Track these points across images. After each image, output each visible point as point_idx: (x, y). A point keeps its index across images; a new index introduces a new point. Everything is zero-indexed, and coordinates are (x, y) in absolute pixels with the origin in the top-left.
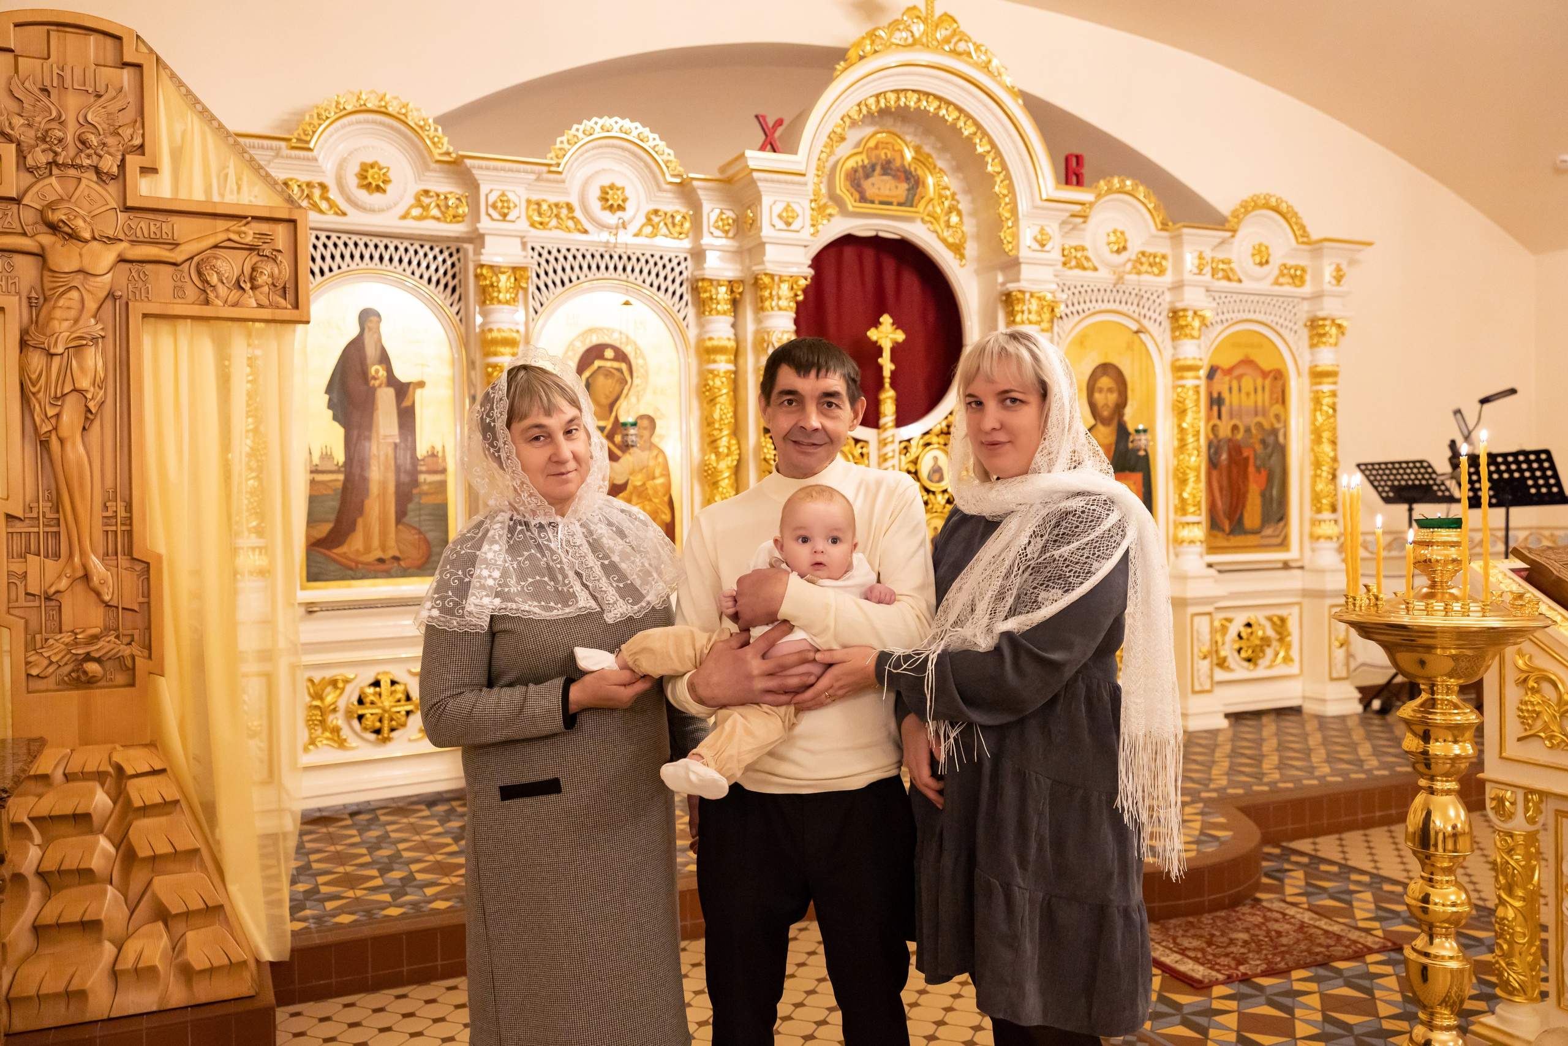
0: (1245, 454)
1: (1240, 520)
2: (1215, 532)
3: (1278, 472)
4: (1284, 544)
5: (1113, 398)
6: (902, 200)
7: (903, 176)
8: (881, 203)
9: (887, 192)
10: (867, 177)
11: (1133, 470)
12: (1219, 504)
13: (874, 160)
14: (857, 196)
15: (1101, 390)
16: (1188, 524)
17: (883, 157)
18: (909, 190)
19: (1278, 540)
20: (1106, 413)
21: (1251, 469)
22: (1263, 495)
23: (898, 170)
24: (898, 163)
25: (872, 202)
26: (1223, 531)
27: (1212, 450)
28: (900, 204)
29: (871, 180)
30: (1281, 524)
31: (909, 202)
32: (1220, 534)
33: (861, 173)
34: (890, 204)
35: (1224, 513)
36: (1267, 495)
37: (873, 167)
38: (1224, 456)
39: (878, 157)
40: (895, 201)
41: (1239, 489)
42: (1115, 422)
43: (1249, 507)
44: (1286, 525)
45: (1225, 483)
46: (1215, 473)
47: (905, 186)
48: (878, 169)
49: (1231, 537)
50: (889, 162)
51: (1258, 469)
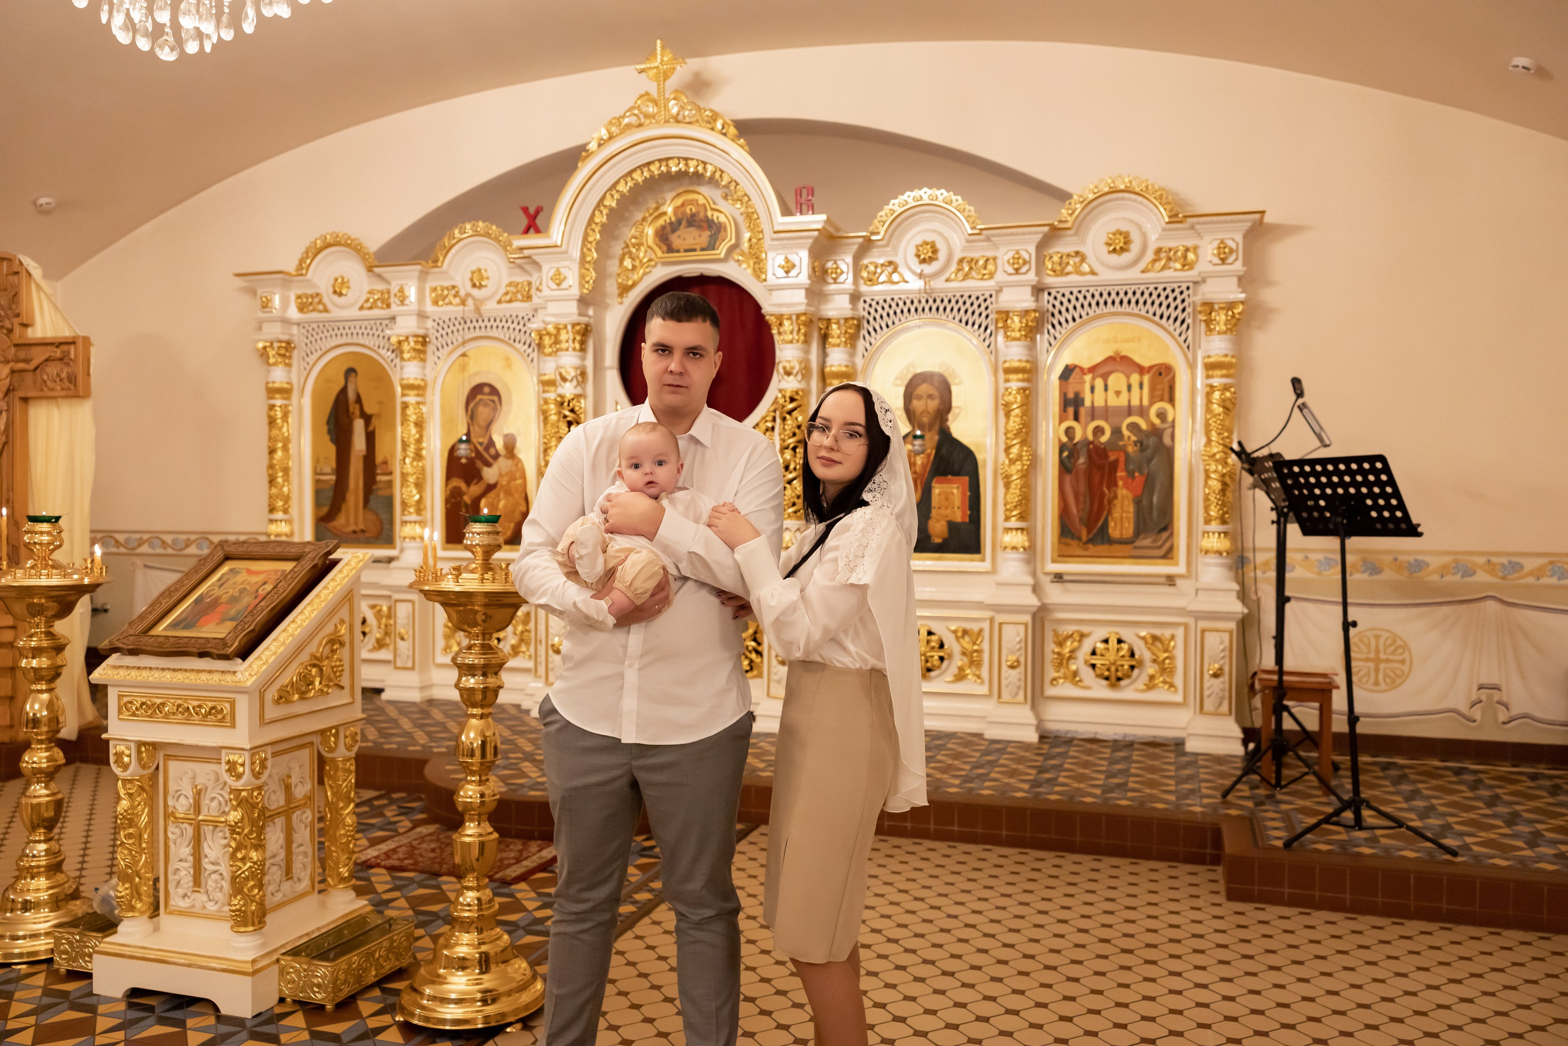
0: (1112, 458)
1: (1105, 526)
2: (1069, 540)
3: (1160, 479)
4: (1168, 555)
5: (933, 405)
6: (704, 245)
7: (705, 225)
8: (686, 251)
9: (692, 241)
10: (674, 231)
11: (957, 473)
12: (1074, 510)
13: (680, 216)
14: (665, 248)
15: (920, 398)
16: (1011, 529)
17: (688, 212)
18: (711, 236)
19: (1162, 552)
20: (925, 420)
21: (1120, 474)
22: (1138, 502)
23: (702, 220)
24: (702, 215)
25: (678, 251)
26: (1080, 539)
27: (1065, 454)
28: (702, 250)
29: (677, 233)
30: (1165, 535)
31: (712, 246)
32: (1075, 543)
33: (669, 229)
34: (695, 250)
35: (1081, 520)
36: (1144, 502)
37: (679, 222)
38: (1082, 460)
39: (684, 213)
40: (698, 247)
41: (1102, 495)
42: (937, 427)
43: (1116, 514)
44: (1172, 535)
45: (1082, 487)
46: (1068, 479)
47: (708, 233)
48: (684, 223)
49: (1090, 546)
50: (693, 215)
51: (1131, 474)
